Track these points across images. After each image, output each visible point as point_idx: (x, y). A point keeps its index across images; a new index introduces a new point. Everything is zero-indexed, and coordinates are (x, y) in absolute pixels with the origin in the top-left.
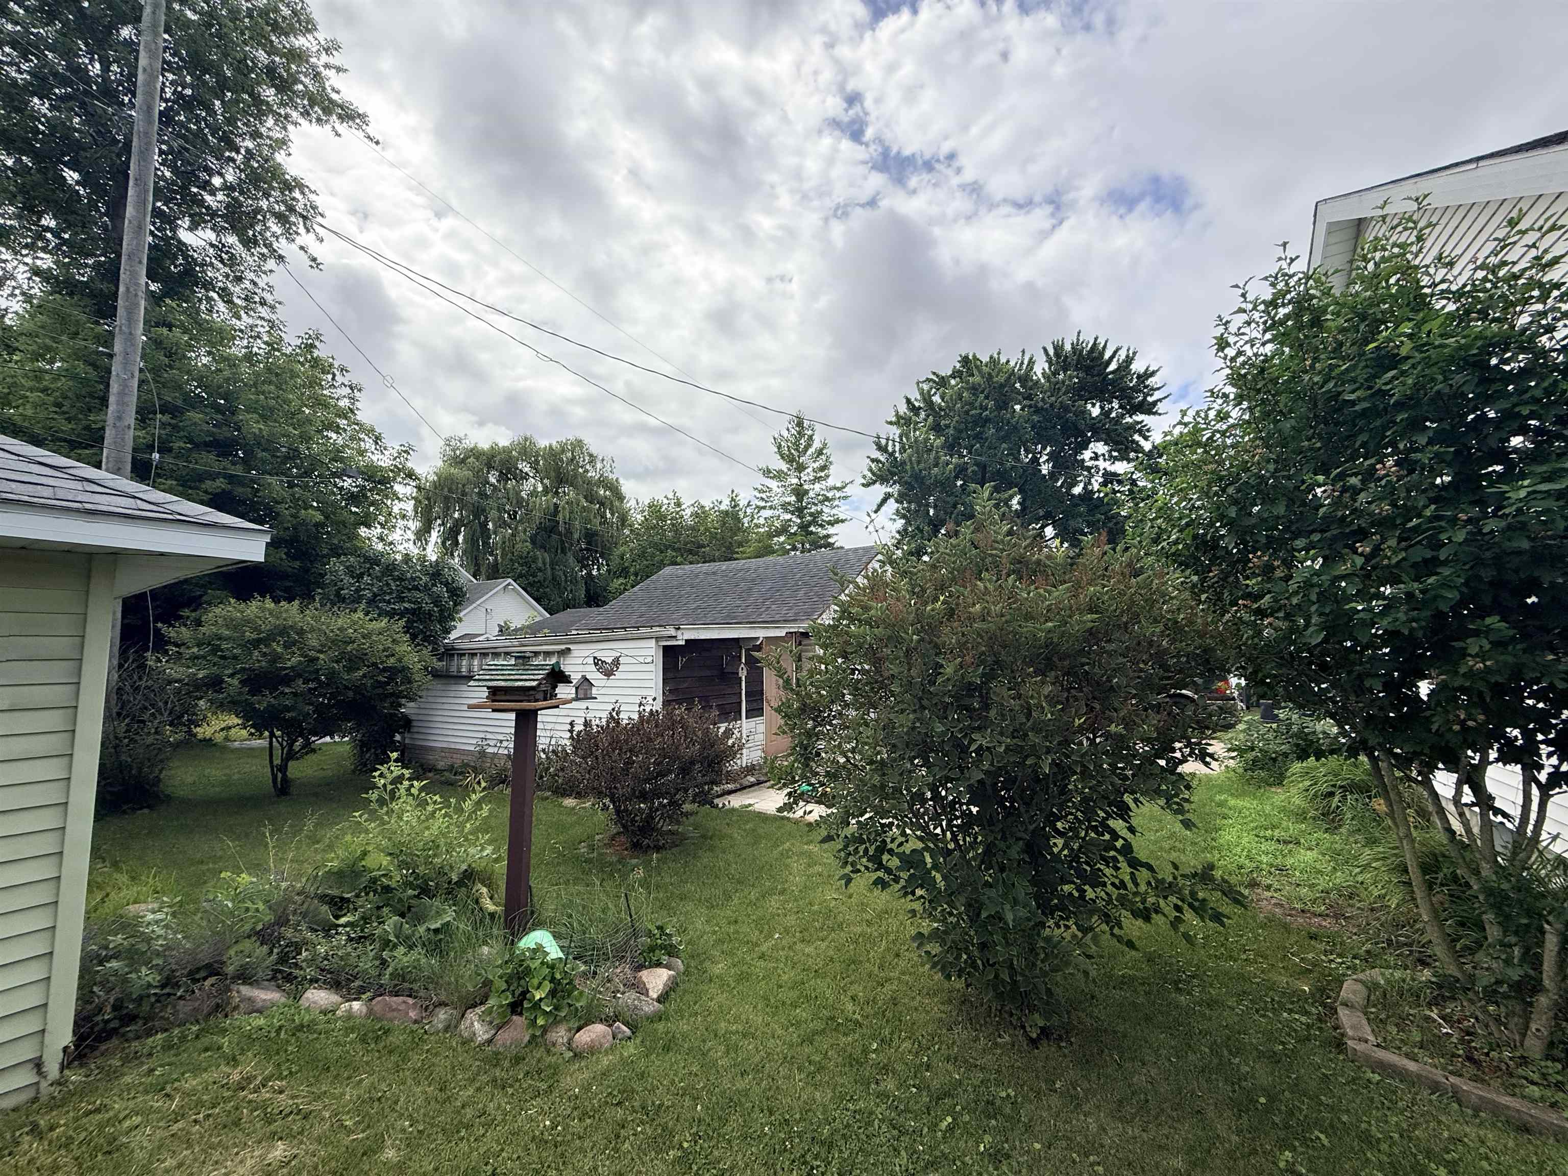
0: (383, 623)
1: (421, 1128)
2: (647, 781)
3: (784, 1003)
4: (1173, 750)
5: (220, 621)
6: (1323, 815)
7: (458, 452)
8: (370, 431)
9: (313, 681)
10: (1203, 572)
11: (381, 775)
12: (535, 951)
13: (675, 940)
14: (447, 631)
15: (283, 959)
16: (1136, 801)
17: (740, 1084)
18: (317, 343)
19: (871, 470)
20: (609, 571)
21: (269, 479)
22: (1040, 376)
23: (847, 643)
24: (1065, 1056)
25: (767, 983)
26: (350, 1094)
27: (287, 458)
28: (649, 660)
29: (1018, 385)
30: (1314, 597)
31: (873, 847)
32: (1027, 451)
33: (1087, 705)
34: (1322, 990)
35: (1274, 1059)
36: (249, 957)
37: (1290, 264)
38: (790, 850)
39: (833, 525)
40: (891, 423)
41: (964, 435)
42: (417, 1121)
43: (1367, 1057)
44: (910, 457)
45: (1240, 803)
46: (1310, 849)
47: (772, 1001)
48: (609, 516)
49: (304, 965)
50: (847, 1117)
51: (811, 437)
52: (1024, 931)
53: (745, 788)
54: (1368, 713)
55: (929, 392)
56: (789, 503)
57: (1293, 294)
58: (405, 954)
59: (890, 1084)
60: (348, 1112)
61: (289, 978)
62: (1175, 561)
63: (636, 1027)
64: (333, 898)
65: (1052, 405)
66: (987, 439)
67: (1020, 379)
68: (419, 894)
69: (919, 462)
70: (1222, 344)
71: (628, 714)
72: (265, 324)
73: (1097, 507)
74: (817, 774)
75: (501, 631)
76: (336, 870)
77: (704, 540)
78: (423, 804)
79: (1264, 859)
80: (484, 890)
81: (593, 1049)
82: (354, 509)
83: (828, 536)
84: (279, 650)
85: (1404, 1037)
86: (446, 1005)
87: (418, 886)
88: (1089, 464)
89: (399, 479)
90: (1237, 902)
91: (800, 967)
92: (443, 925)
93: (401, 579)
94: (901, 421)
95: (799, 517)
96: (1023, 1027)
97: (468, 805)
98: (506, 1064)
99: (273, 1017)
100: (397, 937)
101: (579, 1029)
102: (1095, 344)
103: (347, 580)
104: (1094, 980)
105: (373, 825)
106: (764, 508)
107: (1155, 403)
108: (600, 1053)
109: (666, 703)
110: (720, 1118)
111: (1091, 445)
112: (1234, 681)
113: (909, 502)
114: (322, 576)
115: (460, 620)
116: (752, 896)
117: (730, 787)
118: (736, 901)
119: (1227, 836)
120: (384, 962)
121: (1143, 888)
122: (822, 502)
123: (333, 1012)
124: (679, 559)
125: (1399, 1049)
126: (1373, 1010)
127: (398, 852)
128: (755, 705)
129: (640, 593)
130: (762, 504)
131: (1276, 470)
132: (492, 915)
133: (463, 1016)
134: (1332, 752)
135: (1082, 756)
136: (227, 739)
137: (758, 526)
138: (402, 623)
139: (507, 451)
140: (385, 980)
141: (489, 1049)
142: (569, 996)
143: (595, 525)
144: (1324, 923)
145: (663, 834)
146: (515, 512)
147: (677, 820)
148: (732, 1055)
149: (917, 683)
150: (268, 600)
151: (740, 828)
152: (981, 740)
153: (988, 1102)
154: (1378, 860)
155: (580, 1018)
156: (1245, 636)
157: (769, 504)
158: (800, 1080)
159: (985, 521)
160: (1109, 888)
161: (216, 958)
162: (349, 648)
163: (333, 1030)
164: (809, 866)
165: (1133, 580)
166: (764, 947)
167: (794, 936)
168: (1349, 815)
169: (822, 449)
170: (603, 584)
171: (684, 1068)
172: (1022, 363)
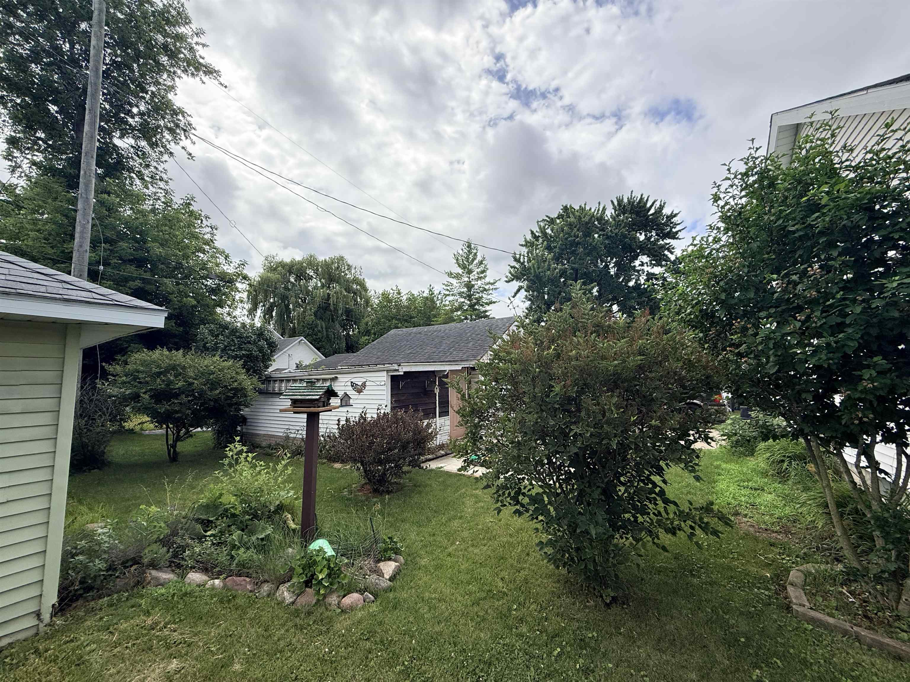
0: (230, 363)
1: (254, 652)
2: (382, 453)
3: (462, 582)
4: (689, 435)
5: (138, 362)
6: (778, 473)
7: (272, 264)
8: (222, 253)
9: (191, 396)
10: (705, 331)
11: (230, 450)
12: (319, 551)
13: (399, 545)
14: (267, 367)
15: (175, 555)
16: (667, 465)
17: (437, 629)
18: (192, 202)
19: (510, 273)
20: (359, 332)
21: (166, 281)
22: (609, 217)
23: (498, 373)
24: (626, 613)
25: (452, 570)
26: (214, 632)
27: (175, 268)
28: (383, 383)
29: (596, 223)
30: (771, 346)
31: (514, 492)
32: (602, 261)
33: (638, 409)
34: (778, 576)
35: (749, 616)
36: (156, 554)
37: (756, 151)
38: (465, 493)
39: (488, 305)
40: (522, 245)
41: (565, 252)
42: (253, 648)
43: (804, 615)
44: (533, 265)
45: (728, 466)
46: (770, 493)
47: (455, 581)
48: (359, 300)
49: (187, 558)
50: (499, 648)
51: (475, 254)
52: (602, 540)
53: (438, 457)
54: (804, 413)
55: (544, 227)
56: (463, 292)
57: (758, 169)
58: (244, 553)
59: (524, 629)
60: (213, 643)
61: (179, 566)
62: (689, 325)
63: (377, 596)
64: (203, 520)
65: (616, 234)
66: (578, 254)
67: (598, 219)
68: (252, 518)
69: (538, 268)
70: (716, 198)
71: (371, 415)
72: (162, 192)
73: (643, 293)
74: (481, 449)
75: (297, 367)
76: (205, 504)
77: (414, 314)
78: (254, 466)
79: (743, 499)
80: (289, 516)
81: (352, 608)
82: (213, 297)
83: (486, 311)
84: (172, 378)
85: (827, 604)
86: (268, 582)
87: (252, 514)
88: (638, 268)
89: (239, 280)
90: (727, 524)
91: (471, 561)
92: (266, 536)
93: (240, 337)
94: (528, 244)
95: (468, 300)
96: (601, 596)
97: (280, 467)
98: (303, 616)
99: (170, 588)
100: (240, 543)
101: (344, 596)
102: (641, 198)
103: (210, 338)
104: (643, 569)
105: (225, 478)
106: (449, 295)
107: (677, 233)
108: (356, 610)
109: (393, 408)
110: (426, 648)
111: (640, 257)
112: (724, 395)
113: (533, 291)
114: (196, 336)
115: (274, 361)
116: (443, 520)
117: (430, 457)
118: (434, 523)
119: (721, 486)
120: (232, 557)
121: (671, 516)
122: (482, 292)
123: (204, 585)
124: (399, 325)
125: (824, 610)
126: (808, 588)
127: (240, 494)
128: (444, 410)
129: (377, 345)
130: (447, 293)
131: (749, 272)
132: (294, 530)
133: (278, 588)
134: (783, 436)
135: (635, 439)
136: (142, 429)
137: (445, 306)
138: (241, 362)
139: (300, 263)
140: (233, 566)
141: (293, 607)
142: (338, 577)
143: (351, 305)
144: (779, 537)
145: (391, 484)
146: (305, 299)
147: (399, 476)
148: (433, 611)
149: (538, 396)
150: (165, 350)
151: (436, 481)
152: (576, 429)
153: (581, 640)
154: (810, 500)
155: (345, 590)
156: (731, 368)
157: (451, 293)
158: (472, 626)
159: (578, 302)
160: (652, 516)
161: (138, 554)
162: (211, 377)
163: (204, 596)
164: (476, 503)
165: (665, 336)
166: (450, 550)
167: (468, 543)
168: (793, 473)
169: (482, 261)
170: (356, 339)
171: (405, 619)
172: (599, 210)
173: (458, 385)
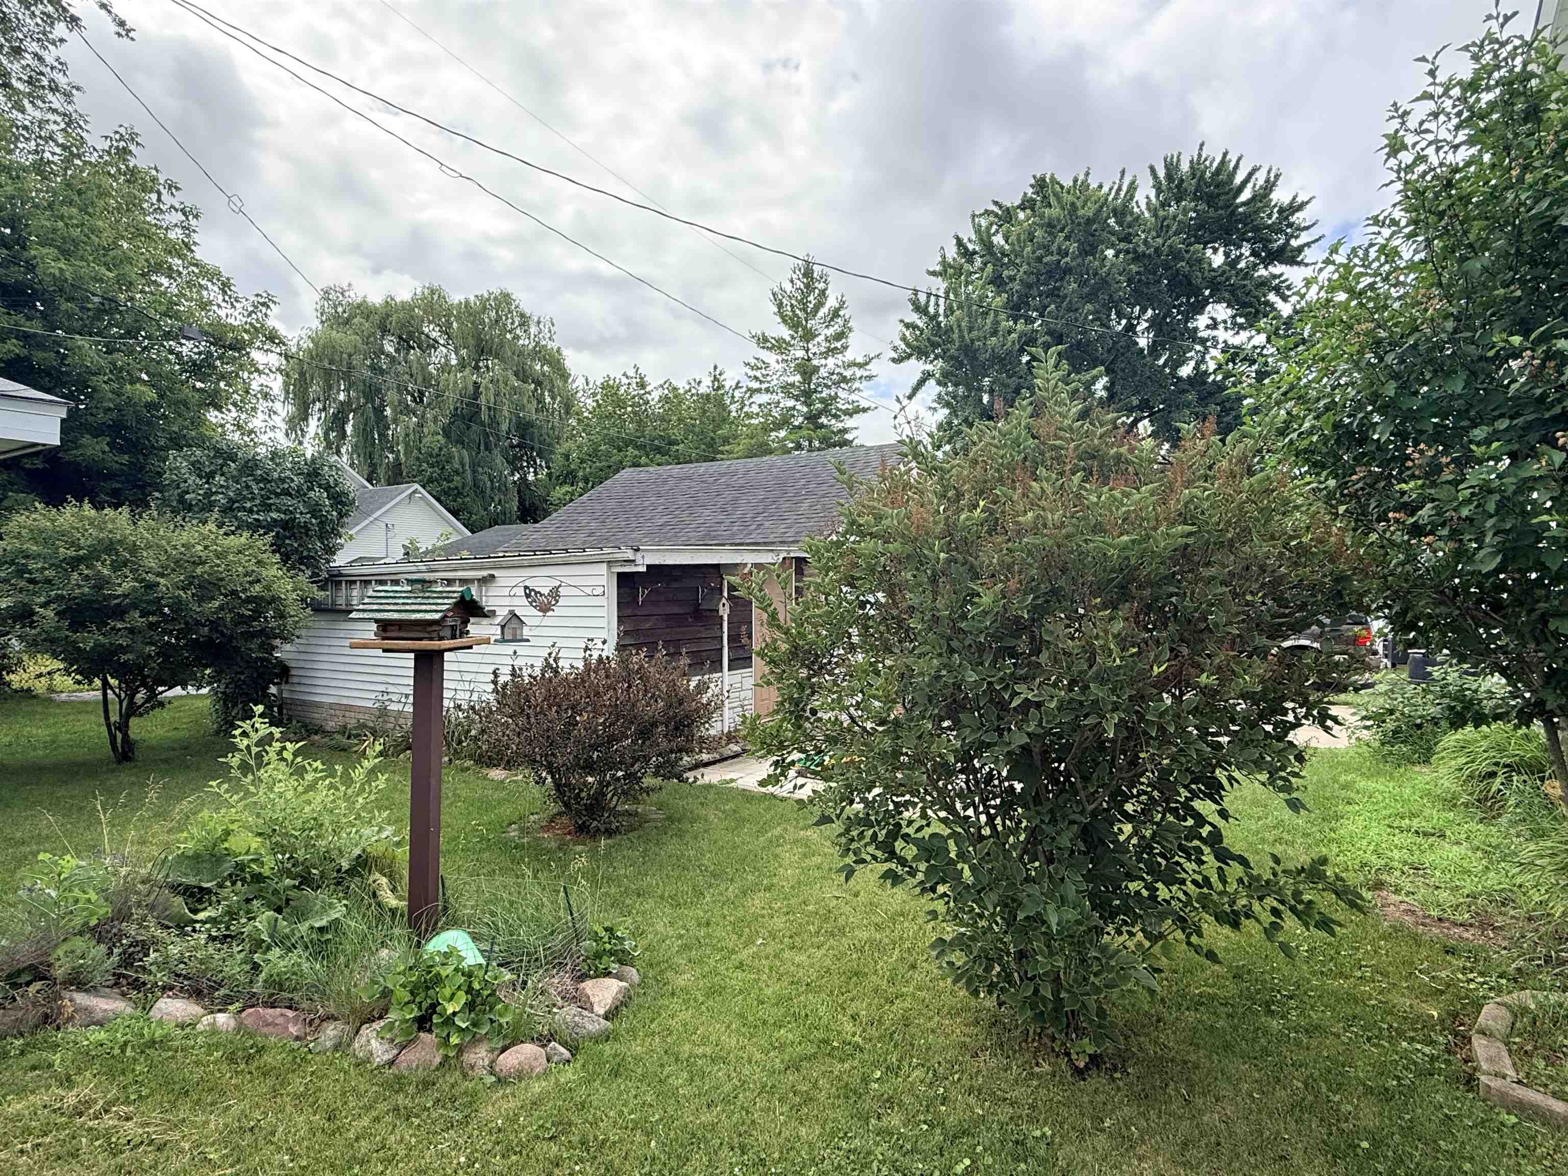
0: (243, 539)
1: (304, 1163)
2: (594, 747)
3: (765, 1023)
4: (1285, 712)
5: (24, 532)
6: (1479, 801)
7: (340, 310)
8: (213, 274)
9: (153, 614)
10: (1342, 473)
11: (245, 734)
12: (447, 955)
13: (627, 945)
14: (331, 551)
15: (127, 961)
16: (1230, 779)
17: (706, 1117)
18: (132, 147)
19: (904, 339)
20: (549, 475)
21: (81, 341)
22: (1143, 207)
23: (855, 565)
24: (1119, 1089)
25: (745, 999)
26: (215, 1122)
27: (101, 311)
28: (599, 591)
29: (1111, 221)
30: (1491, 507)
31: (884, 832)
32: (1120, 315)
33: (1172, 650)
34: (1455, 1015)
35: (1386, 1095)
36: (83, 957)
37: (1502, 26)
38: (781, 836)
39: (851, 415)
40: (933, 273)
41: (1034, 292)
42: (300, 1156)
43: (1503, 1096)
44: (958, 321)
45: (1372, 785)
46: (1458, 843)
47: (751, 1019)
48: (548, 400)
49: (154, 968)
50: (838, 1158)
51: (823, 293)
52: (1072, 937)
53: (726, 759)
54: (1550, 667)
55: (988, 229)
56: (792, 385)
57: (1503, 72)
58: (281, 957)
59: (895, 1120)
60: (213, 1144)
61: (137, 985)
62: (1307, 460)
63: (577, 1048)
64: (188, 888)
65: (1157, 250)
66: (1065, 296)
67: (1115, 212)
68: (301, 883)
69: (970, 330)
70: (1395, 146)
71: (570, 661)
72: (59, 119)
73: (1211, 394)
74: (813, 738)
75: (407, 554)
76: (191, 853)
77: (676, 433)
78: (300, 772)
79: (1396, 854)
80: (384, 881)
81: (520, 1075)
82: (199, 385)
83: (845, 431)
84: (105, 572)
85: (1554, 1073)
86: (336, 1019)
87: (298, 875)
88: (1203, 334)
89: (258, 344)
90: (1353, 905)
91: (786, 980)
92: (331, 923)
93: (264, 480)
94: (946, 270)
95: (805, 403)
96: (1068, 1054)
97: (358, 774)
98: (411, 1090)
99: (116, 1031)
100: (271, 936)
101: (504, 1050)
102: (1223, 162)
103: (192, 479)
104: (1162, 1000)
105: (235, 797)
106: (759, 391)
107: (1300, 249)
108: (530, 1078)
109: (620, 647)
110: (679, 1157)
111: (1209, 308)
112: (1377, 625)
113: (956, 385)
114: (160, 475)
115: (351, 538)
116: (730, 894)
117: (705, 757)
118: (708, 899)
119: (1350, 827)
120: (256, 967)
121: (1232, 887)
122: (837, 384)
123: (193, 1025)
124: (644, 460)
125: (1546, 1086)
126: (1517, 1040)
127: (270, 831)
128: (741, 654)
129: (588, 503)
130: (755, 385)
131: (1455, 331)
132: (393, 911)
133: (357, 1032)
134: (1497, 717)
135: (1161, 715)
136: (51, 689)
137: (749, 416)
138: (269, 538)
139: (407, 307)
140: (257, 988)
141: (388, 1072)
142: (491, 1009)
143: (530, 412)
144: (1466, 935)
145: (614, 813)
146: (421, 394)
147: (635, 798)
148: (698, 1082)
149: (944, 617)
150: (87, 506)
151: (717, 808)
152: (1025, 693)
153: (1017, 1142)
154: (1542, 857)
155: (505, 1037)
156: (1394, 562)
157: (764, 386)
158: (782, 1114)
159: (1049, 399)
160: (1190, 888)
161: (42, 959)
162: (199, 570)
163: (193, 1047)
164: (805, 855)
165: (1246, 482)
166: (744, 955)
167: (782, 942)
168: (1512, 802)
169: (839, 309)
170: (541, 492)
171: (635, 1097)
172: (1119, 189)
173: (761, 590)
